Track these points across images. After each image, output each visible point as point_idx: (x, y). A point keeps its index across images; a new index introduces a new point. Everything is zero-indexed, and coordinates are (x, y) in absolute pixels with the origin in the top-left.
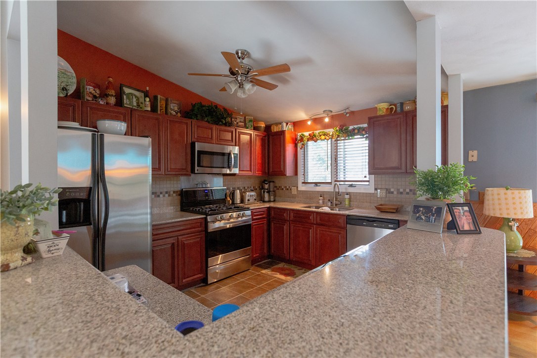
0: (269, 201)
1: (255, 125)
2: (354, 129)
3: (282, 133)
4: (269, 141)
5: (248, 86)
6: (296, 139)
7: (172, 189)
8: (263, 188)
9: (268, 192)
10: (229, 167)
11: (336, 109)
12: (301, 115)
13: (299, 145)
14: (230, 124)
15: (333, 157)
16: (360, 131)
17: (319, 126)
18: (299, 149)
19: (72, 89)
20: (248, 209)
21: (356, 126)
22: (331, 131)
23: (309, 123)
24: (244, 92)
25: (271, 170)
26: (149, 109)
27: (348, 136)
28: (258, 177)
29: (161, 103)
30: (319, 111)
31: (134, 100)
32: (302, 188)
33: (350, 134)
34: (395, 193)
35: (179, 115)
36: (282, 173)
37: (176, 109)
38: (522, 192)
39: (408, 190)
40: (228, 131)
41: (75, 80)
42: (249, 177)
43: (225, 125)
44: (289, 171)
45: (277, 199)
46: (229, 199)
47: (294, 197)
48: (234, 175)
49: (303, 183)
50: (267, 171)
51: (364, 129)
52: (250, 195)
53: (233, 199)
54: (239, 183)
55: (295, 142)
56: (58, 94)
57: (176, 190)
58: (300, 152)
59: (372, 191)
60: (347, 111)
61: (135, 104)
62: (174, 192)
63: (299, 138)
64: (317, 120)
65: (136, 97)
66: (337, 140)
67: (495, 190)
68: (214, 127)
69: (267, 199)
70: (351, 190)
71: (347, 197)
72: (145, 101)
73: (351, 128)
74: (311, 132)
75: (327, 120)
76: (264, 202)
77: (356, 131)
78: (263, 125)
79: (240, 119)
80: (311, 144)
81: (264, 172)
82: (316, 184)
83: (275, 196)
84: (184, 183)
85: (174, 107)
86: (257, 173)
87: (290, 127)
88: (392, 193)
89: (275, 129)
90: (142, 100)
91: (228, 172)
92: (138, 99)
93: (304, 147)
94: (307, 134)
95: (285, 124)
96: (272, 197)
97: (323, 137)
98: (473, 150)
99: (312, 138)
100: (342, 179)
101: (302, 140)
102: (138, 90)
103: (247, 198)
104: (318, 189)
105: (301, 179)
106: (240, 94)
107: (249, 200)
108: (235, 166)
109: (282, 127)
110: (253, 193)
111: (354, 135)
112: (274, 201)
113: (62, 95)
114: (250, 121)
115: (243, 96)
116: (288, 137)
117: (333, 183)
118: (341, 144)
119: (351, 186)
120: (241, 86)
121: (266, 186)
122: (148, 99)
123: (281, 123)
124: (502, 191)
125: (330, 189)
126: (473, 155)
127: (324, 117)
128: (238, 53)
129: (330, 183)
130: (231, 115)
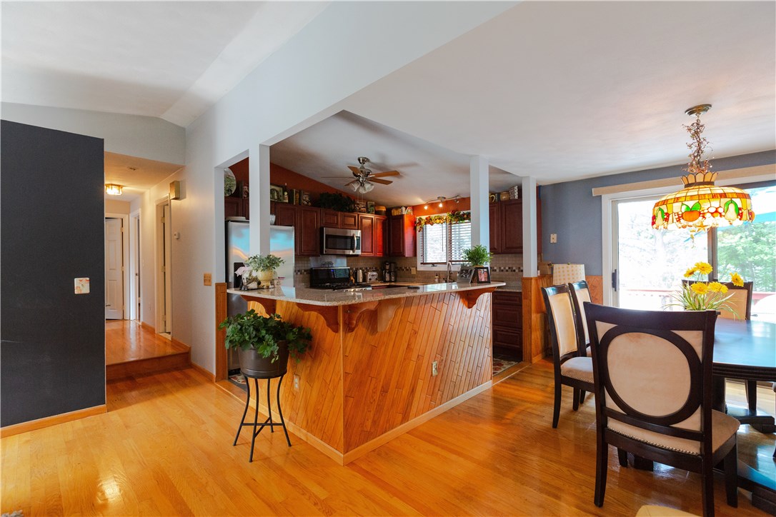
0: (390, 281)
1: (377, 210)
2: (464, 214)
3: (402, 216)
4: (389, 225)
5: (367, 186)
6: (415, 222)
7: (304, 268)
8: (385, 269)
9: (390, 273)
10: (352, 249)
11: (449, 196)
12: (419, 201)
13: (418, 228)
14: (354, 211)
15: (448, 239)
17: (435, 210)
18: (417, 232)
19: (234, 189)
20: (369, 286)
21: (465, 212)
22: (445, 215)
23: (426, 208)
24: (365, 189)
25: (391, 252)
26: (287, 201)
27: (459, 220)
28: (379, 258)
29: (296, 196)
30: (434, 198)
31: (276, 194)
32: (420, 268)
33: (461, 218)
34: (498, 270)
35: (310, 204)
36: (402, 255)
37: (307, 199)
38: (574, 266)
39: (507, 268)
40: (351, 217)
41: (235, 182)
42: (371, 258)
43: (349, 211)
44: (408, 253)
45: (398, 279)
46: (352, 278)
47: (413, 277)
48: (357, 256)
49: (421, 263)
50: (387, 252)
52: (372, 275)
53: (356, 278)
54: (361, 264)
55: (414, 225)
56: (225, 194)
57: (306, 268)
58: (419, 235)
60: (458, 198)
61: (276, 197)
62: (305, 271)
63: (417, 221)
64: (433, 205)
65: (277, 191)
66: (450, 224)
67: (562, 265)
68: (339, 214)
69: (388, 279)
72: (284, 194)
73: (462, 213)
74: (427, 216)
75: (441, 205)
76: (385, 282)
77: (465, 216)
78: (383, 209)
79: (362, 206)
80: (428, 227)
81: (384, 253)
82: (433, 264)
83: (396, 277)
84: (313, 263)
85: (306, 198)
86: (379, 254)
87: (409, 211)
88: (495, 270)
89: (395, 213)
90: (281, 194)
91: (351, 253)
92: (278, 193)
93: (422, 230)
94: (424, 217)
95: (404, 209)
96: (393, 278)
97: (438, 221)
98: (553, 233)
99: (429, 221)
100: (455, 259)
101: (420, 223)
102: (278, 186)
103: (369, 277)
104: (435, 269)
105: (420, 260)
106: (362, 191)
107: (370, 279)
108: (358, 248)
109: (402, 211)
110: (375, 273)
111: (464, 219)
112: (395, 281)
113: (228, 195)
114: (372, 206)
115: (364, 192)
116: (407, 221)
117: (448, 264)
118: (453, 227)
120: (362, 185)
121: (388, 267)
122: (286, 193)
123: (400, 207)
124: (565, 265)
125: (444, 268)
126: (554, 238)
127: (438, 203)
128: (359, 160)
129: (445, 263)
130: (354, 203)
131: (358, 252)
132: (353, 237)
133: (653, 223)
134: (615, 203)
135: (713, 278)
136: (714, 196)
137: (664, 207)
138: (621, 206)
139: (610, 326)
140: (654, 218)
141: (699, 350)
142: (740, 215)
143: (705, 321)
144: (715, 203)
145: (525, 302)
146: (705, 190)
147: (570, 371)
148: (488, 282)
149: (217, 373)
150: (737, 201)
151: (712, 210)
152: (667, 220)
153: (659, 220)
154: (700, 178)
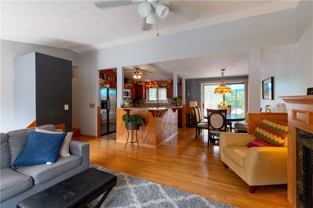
1: (133, 83)
2: (163, 86)
4: (137, 88)
11: (158, 80)
14: (128, 83)
15: (157, 93)
16: (165, 87)
17: (152, 84)
18: (147, 90)
22: (156, 86)
23: (150, 83)
25: (138, 97)
26: (109, 80)
28: (134, 99)
30: (153, 80)
32: (147, 102)
33: (162, 87)
35: (115, 80)
36: (141, 98)
38: (195, 102)
40: (127, 85)
43: (126, 83)
44: (144, 97)
45: (139, 106)
47: (145, 105)
50: (136, 97)
51: (166, 86)
52: (132, 104)
55: (145, 88)
58: (147, 91)
59: (167, 103)
60: (161, 81)
61: (105, 78)
63: (147, 87)
64: (152, 82)
65: (105, 76)
66: (158, 89)
67: (192, 102)
69: (136, 106)
70: (162, 103)
71: (161, 104)
73: (162, 85)
74: (151, 86)
75: (155, 83)
78: (135, 83)
80: (150, 89)
82: (152, 101)
83: (138, 105)
85: (114, 78)
89: (139, 84)
90: (107, 77)
93: (148, 90)
94: (149, 86)
95: (143, 83)
97: (154, 87)
99: (151, 87)
100: (159, 99)
102: (106, 74)
104: (152, 102)
105: (147, 99)
108: (129, 95)
114: (132, 81)
116: (143, 86)
117: (157, 101)
118: (159, 89)
119: (162, 101)
121: (136, 102)
122: (109, 77)
123: (141, 82)
124: (193, 102)
125: (156, 102)
126: (189, 94)
127: (155, 82)
128: (136, 69)
129: (156, 101)
130: (128, 80)
131: (129, 97)
132: (128, 92)
133: (215, 93)
134: (204, 86)
135: (224, 105)
136: (226, 88)
137: (217, 90)
138: (205, 87)
139: (211, 113)
140: (215, 92)
141: (224, 116)
142: (230, 92)
143: (225, 111)
144: (226, 90)
145: (183, 112)
146: (224, 87)
147: (200, 125)
148: (179, 106)
149: (98, 135)
150: (229, 89)
151: (225, 91)
152: (218, 92)
153: (216, 92)
154: (223, 84)
